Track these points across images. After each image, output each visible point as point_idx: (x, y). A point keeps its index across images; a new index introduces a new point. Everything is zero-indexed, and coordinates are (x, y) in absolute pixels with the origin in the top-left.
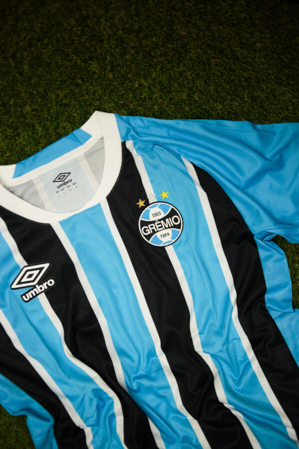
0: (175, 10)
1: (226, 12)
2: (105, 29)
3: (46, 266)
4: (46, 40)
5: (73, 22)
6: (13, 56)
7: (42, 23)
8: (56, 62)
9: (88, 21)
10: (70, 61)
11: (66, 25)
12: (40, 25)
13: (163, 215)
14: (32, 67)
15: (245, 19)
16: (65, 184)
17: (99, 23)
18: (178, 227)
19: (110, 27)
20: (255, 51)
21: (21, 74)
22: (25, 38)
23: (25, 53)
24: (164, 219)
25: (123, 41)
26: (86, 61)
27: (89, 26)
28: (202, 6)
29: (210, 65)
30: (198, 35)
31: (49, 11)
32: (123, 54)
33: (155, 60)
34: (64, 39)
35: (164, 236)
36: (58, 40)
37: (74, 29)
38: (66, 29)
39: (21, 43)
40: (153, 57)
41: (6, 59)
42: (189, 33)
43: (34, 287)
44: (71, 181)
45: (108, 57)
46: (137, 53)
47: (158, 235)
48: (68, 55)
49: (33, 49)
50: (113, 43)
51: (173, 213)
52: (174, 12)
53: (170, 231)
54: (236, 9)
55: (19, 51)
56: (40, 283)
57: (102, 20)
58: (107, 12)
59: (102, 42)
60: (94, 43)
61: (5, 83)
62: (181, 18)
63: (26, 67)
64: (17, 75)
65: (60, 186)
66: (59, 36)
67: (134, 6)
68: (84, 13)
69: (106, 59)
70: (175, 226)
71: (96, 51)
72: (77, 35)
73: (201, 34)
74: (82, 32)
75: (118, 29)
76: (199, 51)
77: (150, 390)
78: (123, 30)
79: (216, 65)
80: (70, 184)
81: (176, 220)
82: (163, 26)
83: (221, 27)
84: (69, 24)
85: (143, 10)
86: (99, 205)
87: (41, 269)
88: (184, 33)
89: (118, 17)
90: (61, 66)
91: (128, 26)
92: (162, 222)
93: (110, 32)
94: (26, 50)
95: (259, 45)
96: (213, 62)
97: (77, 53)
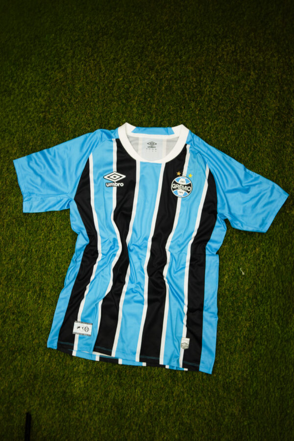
0: (242, 100)
1: (263, 113)
2: (207, 90)
3: (124, 176)
4: (179, 81)
5: (195, 80)
6: (161, 80)
7: (181, 73)
8: (178, 94)
9: (202, 83)
10: (184, 96)
11: (191, 80)
12: (180, 73)
13: (185, 184)
14: (166, 89)
15: (270, 120)
16: (152, 147)
17: (205, 87)
18: (189, 192)
19: (209, 91)
20: (266, 137)
21: (160, 89)
22: (170, 75)
23: (166, 82)
24: (184, 186)
25: (211, 101)
26: (190, 100)
27: (200, 85)
28: (254, 105)
29: (242, 132)
30: (245, 116)
31: (187, 69)
32: (208, 106)
33: (220, 117)
34: (187, 85)
35: (181, 192)
36: (183, 84)
37: (193, 84)
38: (190, 81)
39: (167, 76)
40: (220, 115)
41: (157, 79)
42: (242, 113)
43: (114, 182)
44: (155, 147)
45: (201, 104)
46: (214, 109)
47: (178, 191)
48: (184, 93)
49: (171, 82)
50: (207, 99)
51: (190, 185)
52: (240, 100)
53: (184, 192)
54: (268, 113)
55: (164, 79)
56: (117, 182)
57: (208, 86)
58: (211, 84)
59: (202, 96)
60: (198, 94)
61: (150, 89)
62: (242, 105)
63: (164, 88)
64: (157, 89)
65: (149, 147)
66: (185, 82)
67: (224, 88)
68: (202, 78)
69: (199, 104)
70: (187, 191)
71: (197, 98)
72: (193, 86)
73: (247, 116)
74: (196, 86)
75: (212, 94)
76: (241, 123)
77: (136, 253)
78: (214, 96)
79: (245, 134)
80: (154, 148)
81: (189, 189)
82: (232, 104)
83: (257, 119)
84: (192, 80)
85: (228, 92)
86: (161, 164)
87: (121, 177)
88: (239, 112)
89: (215, 89)
90: (179, 96)
91: (217, 95)
92: (183, 186)
93: (208, 93)
94: (168, 80)
95: (269, 135)
96: (244, 132)
97: (188, 94)
